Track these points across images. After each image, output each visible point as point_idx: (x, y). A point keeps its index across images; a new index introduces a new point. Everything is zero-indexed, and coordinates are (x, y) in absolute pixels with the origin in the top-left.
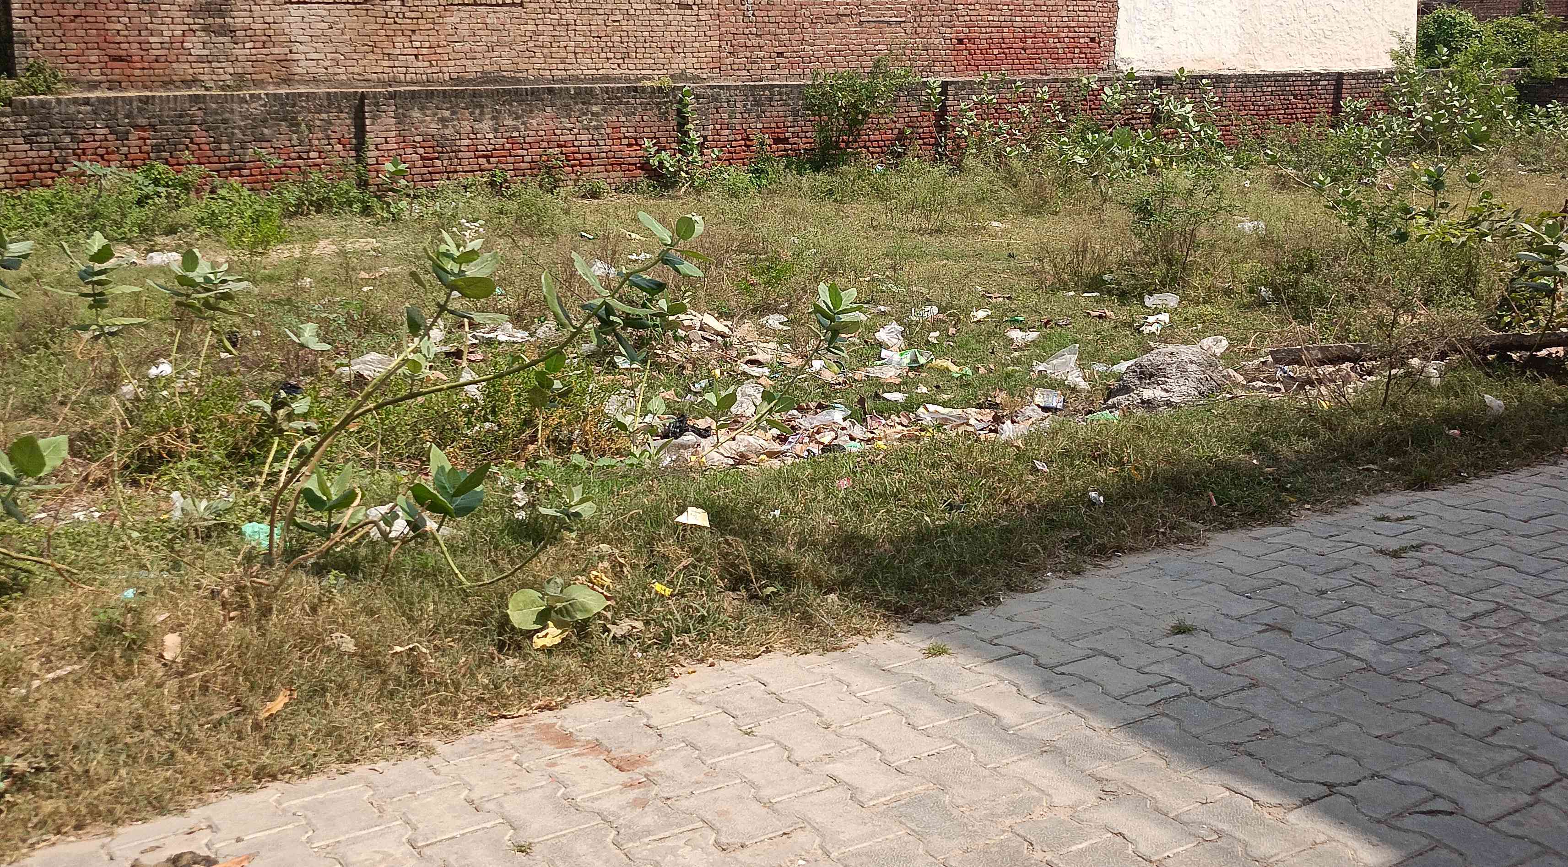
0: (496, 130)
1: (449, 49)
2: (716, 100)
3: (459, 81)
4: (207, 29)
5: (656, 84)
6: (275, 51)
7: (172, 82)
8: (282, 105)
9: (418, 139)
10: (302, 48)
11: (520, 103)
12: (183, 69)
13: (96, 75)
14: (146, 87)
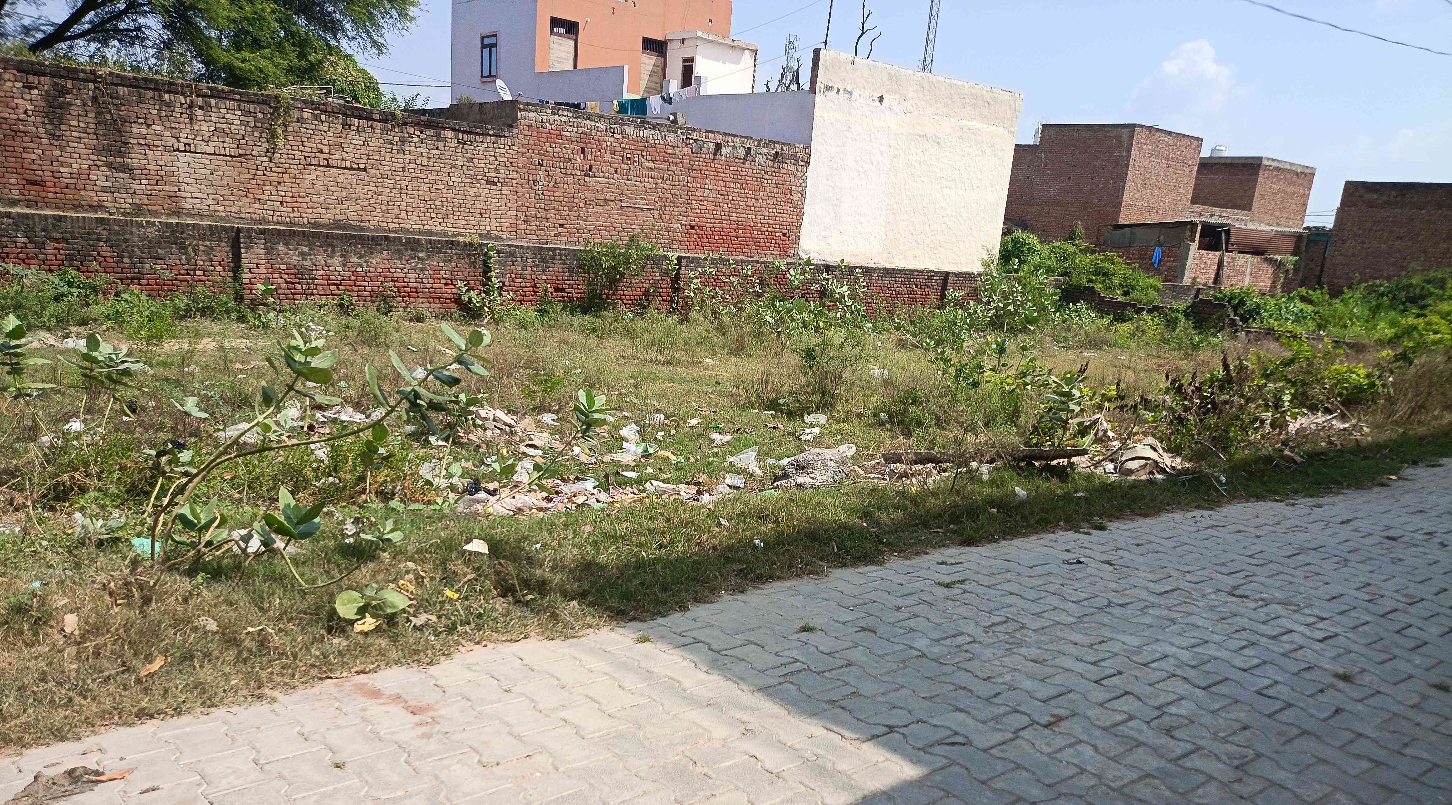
0: (344, 265)
1: (308, 200)
2: (513, 256)
3: (315, 225)
4: (109, 166)
5: (468, 240)
6: (167, 188)
7: (81, 206)
8: (173, 232)
9: (283, 267)
10: (188, 188)
11: (363, 245)
12: (90, 196)
13: (15, 194)
14: (58, 208)
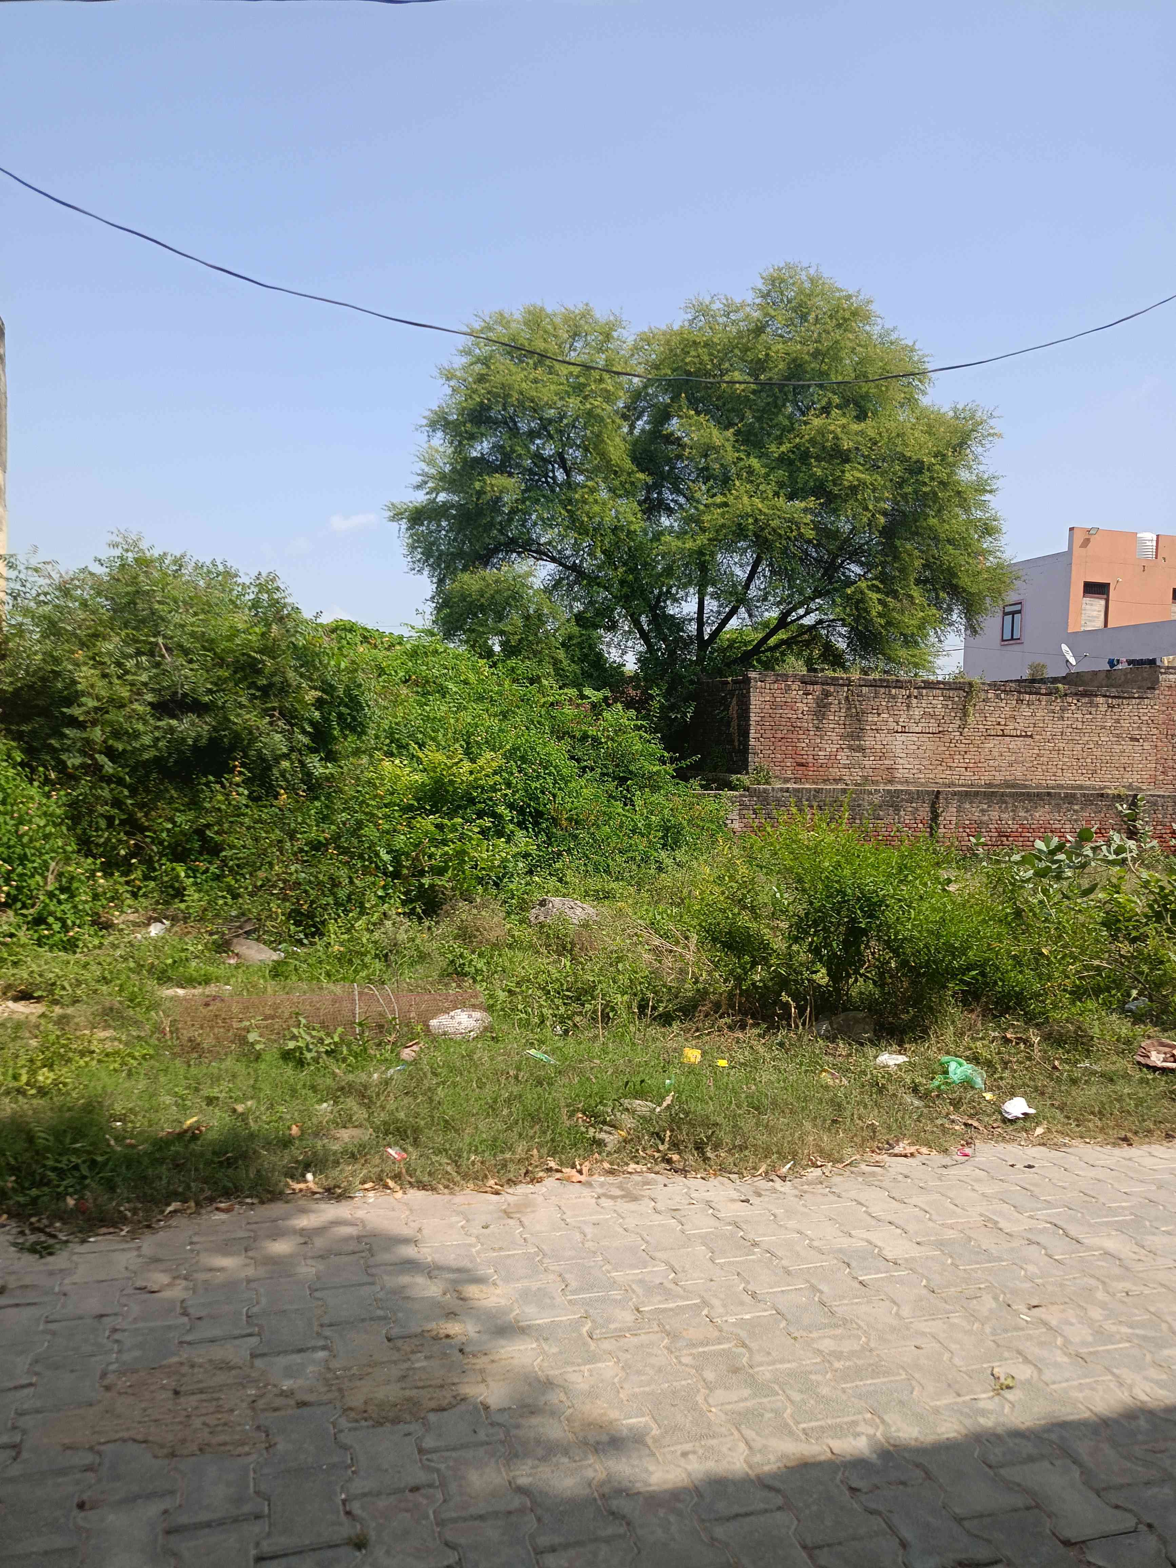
0: (1014, 819)
1: (986, 765)
2: (1155, 805)
3: (990, 785)
4: (851, 748)
5: (1116, 792)
6: (886, 762)
7: (828, 780)
8: (892, 797)
9: (967, 822)
10: (901, 761)
11: (1030, 801)
12: (835, 772)
13: (789, 774)
14: (814, 783)
